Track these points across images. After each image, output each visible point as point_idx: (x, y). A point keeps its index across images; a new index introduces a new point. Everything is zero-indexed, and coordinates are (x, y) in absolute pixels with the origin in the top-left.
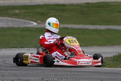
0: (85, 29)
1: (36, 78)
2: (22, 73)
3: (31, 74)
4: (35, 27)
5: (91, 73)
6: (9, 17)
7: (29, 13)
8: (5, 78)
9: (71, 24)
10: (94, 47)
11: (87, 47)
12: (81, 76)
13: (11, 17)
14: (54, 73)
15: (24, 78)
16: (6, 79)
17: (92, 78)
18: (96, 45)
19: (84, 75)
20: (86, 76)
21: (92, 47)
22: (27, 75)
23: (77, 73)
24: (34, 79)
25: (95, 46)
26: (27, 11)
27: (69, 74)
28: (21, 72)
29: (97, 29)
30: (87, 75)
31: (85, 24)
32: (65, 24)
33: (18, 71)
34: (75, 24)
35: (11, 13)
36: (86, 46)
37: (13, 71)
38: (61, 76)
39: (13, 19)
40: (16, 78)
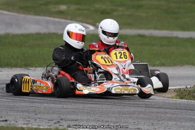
0: (172, 38)
1: (88, 117)
2: (66, 108)
3: (81, 111)
4: (91, 33)
5: (179, 111)
6: (50, 16)
7: (83, 10)
8: (39, 116)
9: (150, 28)
10: (185, 67)
11: (175, 67)
12: (162, 115)
13: (54, 17)
14: (119, 110)
15: (70, 117)
16: (40, 118)
17: (180, 118)
18: (188, 64)
19: (167, 113)
20: (171, 116)
21: (182, 67)
22: (74, 112)
23: (156, 110)
24: (85, 118)
25: (187, 66)
26: (78, 6)
27: (142, 112)
28: (65, 106)
29: (191, 38)
30: (173, 114)
31: (172, 30)
32: (141, 28)
33: (60, 105)
34: (156, 28)
35: (53, 10)
36: (173, 66)
37: (52, 105)
38: (129, 114)
39: (57, 20)
40: (57, 116)
